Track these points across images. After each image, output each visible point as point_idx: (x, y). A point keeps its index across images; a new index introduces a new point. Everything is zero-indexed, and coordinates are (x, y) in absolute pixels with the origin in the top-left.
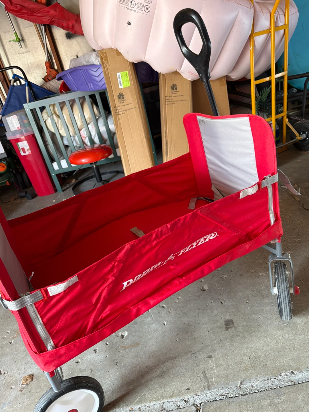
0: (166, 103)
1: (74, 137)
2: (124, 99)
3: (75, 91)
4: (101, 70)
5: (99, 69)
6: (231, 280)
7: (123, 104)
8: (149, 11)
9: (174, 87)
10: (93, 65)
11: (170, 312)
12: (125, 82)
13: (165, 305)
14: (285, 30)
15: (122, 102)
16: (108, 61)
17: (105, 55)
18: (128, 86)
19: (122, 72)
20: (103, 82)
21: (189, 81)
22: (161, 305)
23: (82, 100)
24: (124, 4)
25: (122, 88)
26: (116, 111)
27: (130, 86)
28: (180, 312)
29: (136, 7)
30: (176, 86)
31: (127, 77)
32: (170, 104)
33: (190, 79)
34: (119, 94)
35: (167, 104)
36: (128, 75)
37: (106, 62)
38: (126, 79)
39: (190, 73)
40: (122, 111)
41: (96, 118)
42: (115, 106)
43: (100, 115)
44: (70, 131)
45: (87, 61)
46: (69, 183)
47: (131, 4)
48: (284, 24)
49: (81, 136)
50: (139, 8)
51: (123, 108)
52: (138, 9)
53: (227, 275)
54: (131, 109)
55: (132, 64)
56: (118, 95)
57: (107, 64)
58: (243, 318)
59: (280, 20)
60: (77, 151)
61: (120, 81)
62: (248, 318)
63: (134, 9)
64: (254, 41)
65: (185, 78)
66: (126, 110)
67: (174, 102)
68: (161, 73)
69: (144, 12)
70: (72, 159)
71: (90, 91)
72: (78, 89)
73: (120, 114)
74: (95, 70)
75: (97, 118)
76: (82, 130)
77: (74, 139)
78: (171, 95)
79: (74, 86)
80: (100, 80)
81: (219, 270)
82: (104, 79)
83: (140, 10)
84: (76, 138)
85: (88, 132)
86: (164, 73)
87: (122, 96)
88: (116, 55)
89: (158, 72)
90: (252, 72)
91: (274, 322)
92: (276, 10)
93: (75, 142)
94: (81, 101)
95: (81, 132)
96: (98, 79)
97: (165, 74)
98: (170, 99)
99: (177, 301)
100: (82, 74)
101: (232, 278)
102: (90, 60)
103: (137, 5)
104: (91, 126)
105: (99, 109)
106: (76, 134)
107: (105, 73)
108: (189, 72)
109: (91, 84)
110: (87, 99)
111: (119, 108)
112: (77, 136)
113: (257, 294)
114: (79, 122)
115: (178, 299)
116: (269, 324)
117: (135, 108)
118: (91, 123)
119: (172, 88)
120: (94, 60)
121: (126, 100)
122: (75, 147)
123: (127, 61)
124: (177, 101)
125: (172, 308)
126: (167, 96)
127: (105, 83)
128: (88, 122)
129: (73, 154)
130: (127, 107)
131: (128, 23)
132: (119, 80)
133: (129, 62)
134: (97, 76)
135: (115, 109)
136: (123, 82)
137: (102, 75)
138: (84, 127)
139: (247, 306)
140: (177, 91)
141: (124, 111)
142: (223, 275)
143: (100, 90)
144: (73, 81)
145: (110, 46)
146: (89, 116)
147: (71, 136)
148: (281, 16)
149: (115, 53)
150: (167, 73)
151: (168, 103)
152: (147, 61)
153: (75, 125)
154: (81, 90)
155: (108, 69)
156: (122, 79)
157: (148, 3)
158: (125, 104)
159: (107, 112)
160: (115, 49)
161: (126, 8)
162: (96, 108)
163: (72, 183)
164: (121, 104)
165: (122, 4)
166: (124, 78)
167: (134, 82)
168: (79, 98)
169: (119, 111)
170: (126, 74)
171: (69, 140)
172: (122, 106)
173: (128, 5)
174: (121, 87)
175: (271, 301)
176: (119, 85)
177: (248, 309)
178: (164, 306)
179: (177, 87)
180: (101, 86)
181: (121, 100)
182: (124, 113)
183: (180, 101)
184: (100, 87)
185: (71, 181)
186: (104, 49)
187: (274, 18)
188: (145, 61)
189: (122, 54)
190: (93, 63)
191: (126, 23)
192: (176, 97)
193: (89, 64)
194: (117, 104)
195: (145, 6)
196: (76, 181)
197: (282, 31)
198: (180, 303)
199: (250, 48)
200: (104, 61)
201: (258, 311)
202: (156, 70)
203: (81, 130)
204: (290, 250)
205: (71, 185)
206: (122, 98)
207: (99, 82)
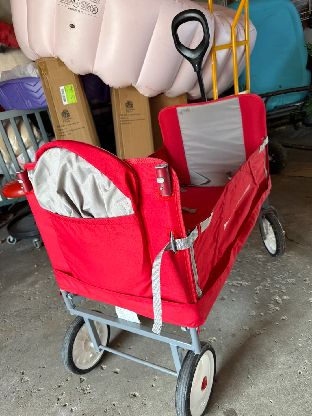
0: (121, 122)
1: (10, 164)
2: (70, 118)
3: (9, 110)
4: (40, 84)
5: (37, 84)
6: (221, 343)
7: (68, 123)
8: (96, 12)
9: (129, 104)
10: (30, 79)
11: (145, 404)
12: (70, 97)
13: (137, 392)
14: (245, 46)
15: (67, 120)
16: (48, 73)
17: (44, 65)
18: (74, 102)
19: (66, 86)
20: (44, 99)
21: (146, 97)
22: (131, 393)
23: (19, 121)
24: (66, 2)
25: (66, 105)
26: (60, 132)
27: (76, 102)
28: (159, 402)
29: (80, 6)
30: (132, 103)
31: (72, 92)
32: (126, 124)
33: (147, 95)
34: (64, 111)
35: (122, 124)
36: (73, 89)
37: (45, 73)
38: (71, 94)
39: (148, 87)
40: (67, 131)
41: (36, 141)
42: (58, 125)
43: (42, 138)
44: (4, 157)
45: (22, 73)
46: (5, 220)
47: (74, 3)
48: (244, 39)
49: (18, 163)
50: (84, 8)
51: (69, 128)
52: (82, 9)
53: (215, 337)
54: (79, 129)
55: (77, 77)
56: (62, 113)
57: (47, 76)
58: (248, 404)
59: (241, 36)
60: (14, 180)
61: (64, 97)
62: (254, 403)
63: (78, 9)
64: (216, 56)
65: (141, 94)
66: (72, 130)
67: (130, 122)
68: (114, 87)
69: (90, 13)
70: (6, 191)
71: (28, 109)
72: (13, 108)
73: (65, 135)
74: (33, 84)
75: (38, 141)
76: (20, 156)
77: (10, 167)
78: (126, 113)
79: (8, 103)
80: (40, 96)
81: (204, 329)
82: (44, 95)
83: (85, 10)
84: (13, 165)
85: (28, 158)
86: (117, 87)
87: (67, 113)
88: (58, 66)
89: (110, 85)
90: (214, 89)
91: (291, 408)
92: (236, 24)
93: (11, 170)
94: (17, 121)
95: (18, 158)
96: (37, 95)
97: (118, 89)
98: (125, 118)
99: (153, 385)
100: (17, 89)
101: (222, 341)
102: (26, 72)
103: (81, 3)
104: (31, 151)
105: (40, 131)
106: (12, 161)
107: (45, 86)
108: (146, 87)
109: (29, 101)
110: (25, 118)
111: (63, 128)
112: (13, 163)
113: (259, 363)
114: (16, 146)
115: (154, 380)
116: (285, 411)
117: (84, 127)
118: (30, 148)
119: (127, 106)
120: (31, 72)
121: (72, 118)
122: (12, 176)
123: (72, 72)
124: (133, 120)
125: (148, 397)
126: (121, 114)
127: (45, 100)
128: (27, 146)
129: (8, 184)
130: (73, 127)
131: (71, 25)
132: (62, 95)
133: (74, 73)
134: (36, 91)
135: (59, 129)
136: (68, 98)
137: (42, 91)
138: (22, 153)
139: (250, 384)
140: (133, 108)
141: (70, 131)
142: (210, 337)
143: (40, 108)
144: (6, 98)
145: (50, 54)
146: (28, 140)
147: (5, 163)
148: (241, 31)
149: (57, 63)
150: (120, 87)
151: (124, 122)
152: (96, 73)
153: (10, 150)
154: (17, 109)
155: (48, 82)
156: (67, 94)
157: (94, 2)
158: (71, 123)
159: (50, 134)
160: (56, 58)
161: (67, 7)
162: (37, 130)
163: (9, 220)
164: (66, 123)
165: (62, 2)
166: (68, 93)
167: (80, 97)
168: (14, 118)
169: (64, 131)
170: (70, 88)
171: (3, 168)
172: (67, 125)
173: (70, 4)
174: (65, 103)
175: (280, 372)
176: (63, 101)
177: (252, 388)
178: (136, 394)
179: (132, 105)
180: (41, 103)
181: (66, 118)
182: (71, 134)
183: (137, 120)
184: (39, 104)
185: (8, 217)
186: (42, 58)
187: (235, 31)
188: (93, 73)
189: (65, 63)
190: (29, 76)
191: (69, 25)
192: (132, 116)
193: (24, 76)
194: (61, 123)
195: (92, 6)
196: (15, 217)
197: (243, 47)
198: (158, 387)
199: (212, 63)
200: (43, 72)
201: (266, 391)
202: (107, 83)
203: (18, 156)
204: (286, 295)
205: (7, 221)
206: (67, 116)
207: (39, 98)
